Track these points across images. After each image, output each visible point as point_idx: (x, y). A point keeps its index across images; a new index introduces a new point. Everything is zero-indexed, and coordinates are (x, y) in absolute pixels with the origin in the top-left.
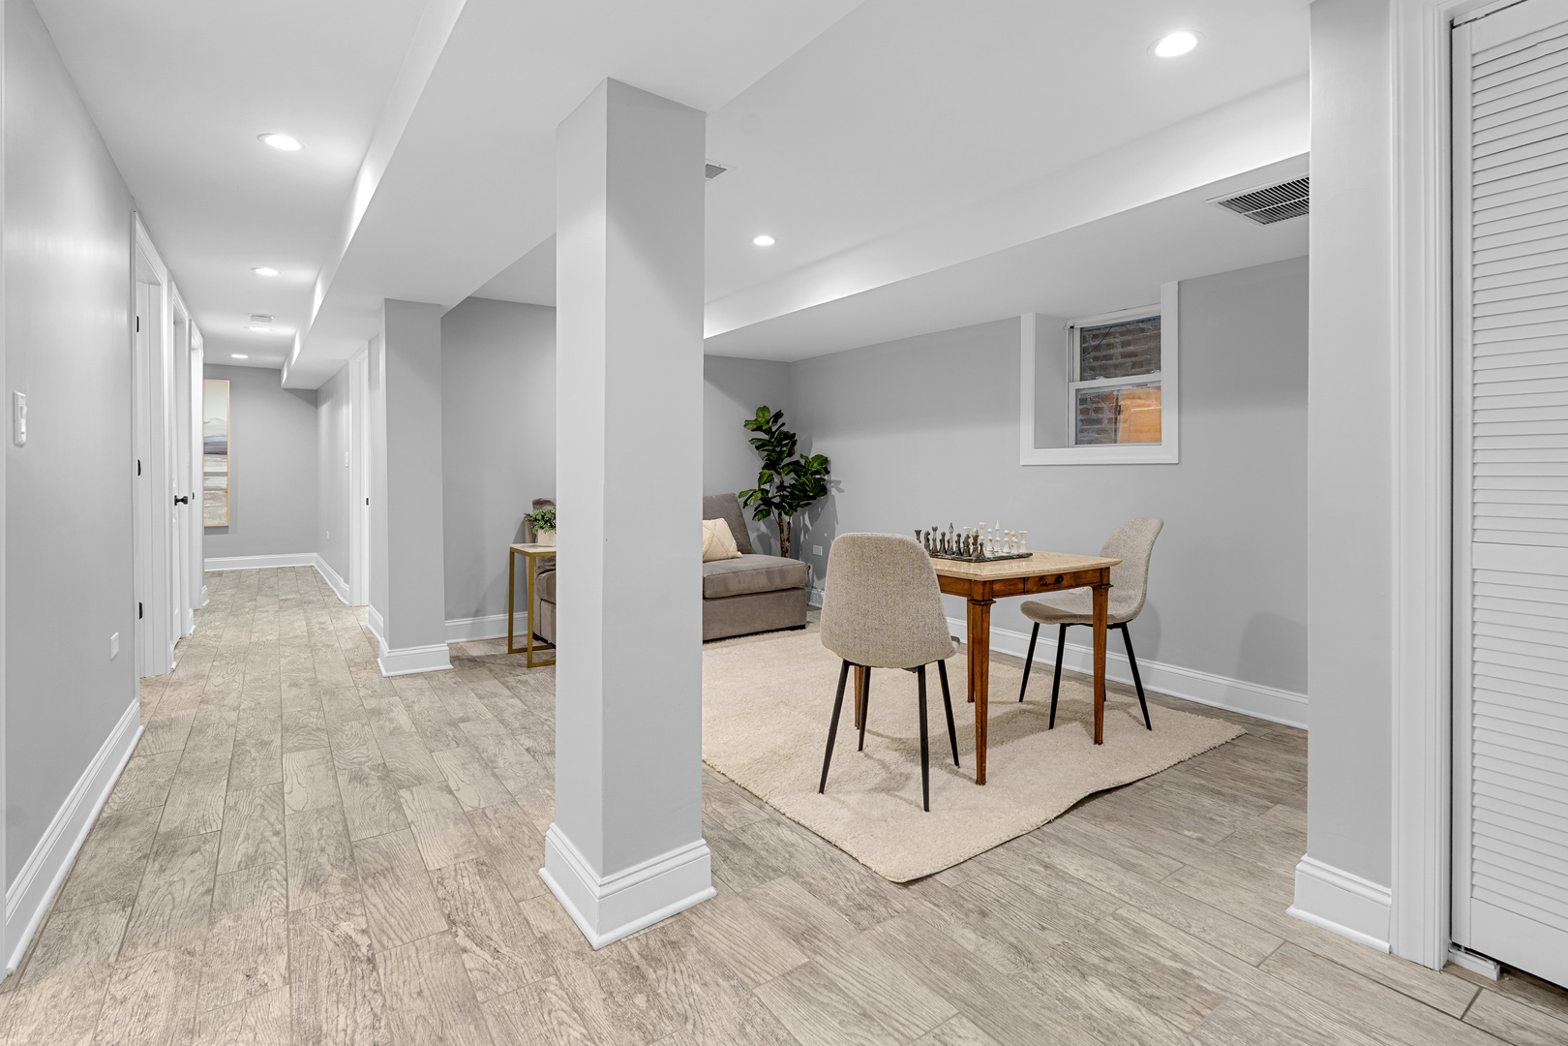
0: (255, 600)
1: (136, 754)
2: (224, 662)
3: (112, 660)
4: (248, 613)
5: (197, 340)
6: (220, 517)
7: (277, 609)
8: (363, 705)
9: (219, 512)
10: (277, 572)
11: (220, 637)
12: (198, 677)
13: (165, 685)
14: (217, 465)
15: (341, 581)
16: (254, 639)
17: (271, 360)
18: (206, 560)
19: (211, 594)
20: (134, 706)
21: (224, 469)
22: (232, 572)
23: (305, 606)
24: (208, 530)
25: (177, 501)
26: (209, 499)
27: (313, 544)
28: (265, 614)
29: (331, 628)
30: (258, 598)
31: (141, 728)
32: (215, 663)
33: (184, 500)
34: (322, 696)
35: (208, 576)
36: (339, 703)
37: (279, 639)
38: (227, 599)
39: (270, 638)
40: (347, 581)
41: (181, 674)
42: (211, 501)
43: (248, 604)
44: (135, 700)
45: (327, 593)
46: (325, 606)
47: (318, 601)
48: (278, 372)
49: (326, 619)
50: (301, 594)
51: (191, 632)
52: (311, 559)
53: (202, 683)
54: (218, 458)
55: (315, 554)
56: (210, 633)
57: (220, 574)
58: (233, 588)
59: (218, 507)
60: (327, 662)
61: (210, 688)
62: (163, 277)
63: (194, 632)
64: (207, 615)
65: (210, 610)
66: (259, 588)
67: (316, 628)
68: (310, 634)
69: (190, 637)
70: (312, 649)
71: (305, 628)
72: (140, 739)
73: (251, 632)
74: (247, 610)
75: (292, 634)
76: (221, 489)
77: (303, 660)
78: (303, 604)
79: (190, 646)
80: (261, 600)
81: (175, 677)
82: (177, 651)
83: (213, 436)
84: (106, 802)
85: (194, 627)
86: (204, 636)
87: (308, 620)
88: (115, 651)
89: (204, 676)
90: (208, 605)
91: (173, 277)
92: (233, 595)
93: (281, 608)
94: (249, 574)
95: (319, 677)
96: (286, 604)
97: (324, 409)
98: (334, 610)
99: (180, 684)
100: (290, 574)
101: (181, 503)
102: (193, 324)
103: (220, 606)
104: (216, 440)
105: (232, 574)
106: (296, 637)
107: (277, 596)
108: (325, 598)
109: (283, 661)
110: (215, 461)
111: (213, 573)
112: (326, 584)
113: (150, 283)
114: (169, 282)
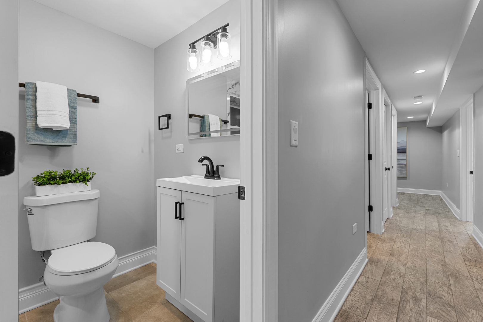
0: (416, 207)
1: (362, 274)
2: (402, 235)
3: (353, 235)
4: (412, 212)
5: (394, 112)
6: (404, 174)
7: (425, 213)
8: (478, 297)
9: (404, 172)
10: (425, 196)
11: (401, 222)
12: (391, 239)
13: (379, 239)
14: (402, 156)
15: (455, 207)
16: (415, 227)
17: (422, 117)
18: (398, 188)
19: (400, 201)
20: (365, 250)
21: (405, 158)
22: (408, 193)
23: (437, 214)
24: (399, 178)
25: (386, 169)
26: (400, 168)
27: (440, 187)
28: (419, 215)
29: (451, 230)
30: (417, 206)
31: (367, 260)
32: (398, 234)
33: (389, 169)
34: (450, 277)
35: (399, 194)
36: (461, 288)
37: (425, 230)
38: (405, 205)
39: (421, 228)
40: (458, 207)
41: (385, 236)
42: (401, 169)
43: (413, 208)
44: (365, 248)
45: (447, 210)
46: (447, 217)
47: (443, 213)
48: (425, 121)
49: (447, 224)
50: (435, 208)
51: (391, 217)
52: (439, 193)
53: (392, 243)
54: (403, 154)
55: (441, 191)
56: (398, 219)
57: (404, 194)
58: (408, 200)
59: (403, 171)
60: (450, 252)
61: (395, 247)
62: (379, 86)
63: (393, 217)
64: (398, 210)
65: (399, 208)
66: (417, 202)
67: (443, 228)
68: (440, 231)
69: (391, 219)
70: (442, 240)
71: (437, 227)
72: (366, 266)
73: (413, 222)
74: (412, 211)
75: (431, 229)
76: (404, 165)
77: (437, 246)
78: (436, 213)
79: (390, 223)
80: (418, 208)
81: (383, 237)
82: (386, 224)
83: (402, 147)
84: (346, 300)
85: (393, 214)
86: (396, 219)
87: (438, 222)
88: (354, 232)
89: (393, 239)
90: (399, 206)
91: (384, 87)
92: (408, 203)
93: (426, 213)
94: (414, 195)
95: (447, 261)
96: (428, 212)
97: (446, 134)
98: (452, 220)
99: (383, 241)
100: (430, 198)
101: (387, 170)
102: (393, 106)
103: (402, 207)
104: (403, 148)
105: (408, 194)
106: (434, 231)
107: (425, 207)
108: (447, 213)
109: (428, 243)
110: (402, 155)
111: (401, 193)
112: (446, 205)
113: (375, 90)
114: (382, 89)
